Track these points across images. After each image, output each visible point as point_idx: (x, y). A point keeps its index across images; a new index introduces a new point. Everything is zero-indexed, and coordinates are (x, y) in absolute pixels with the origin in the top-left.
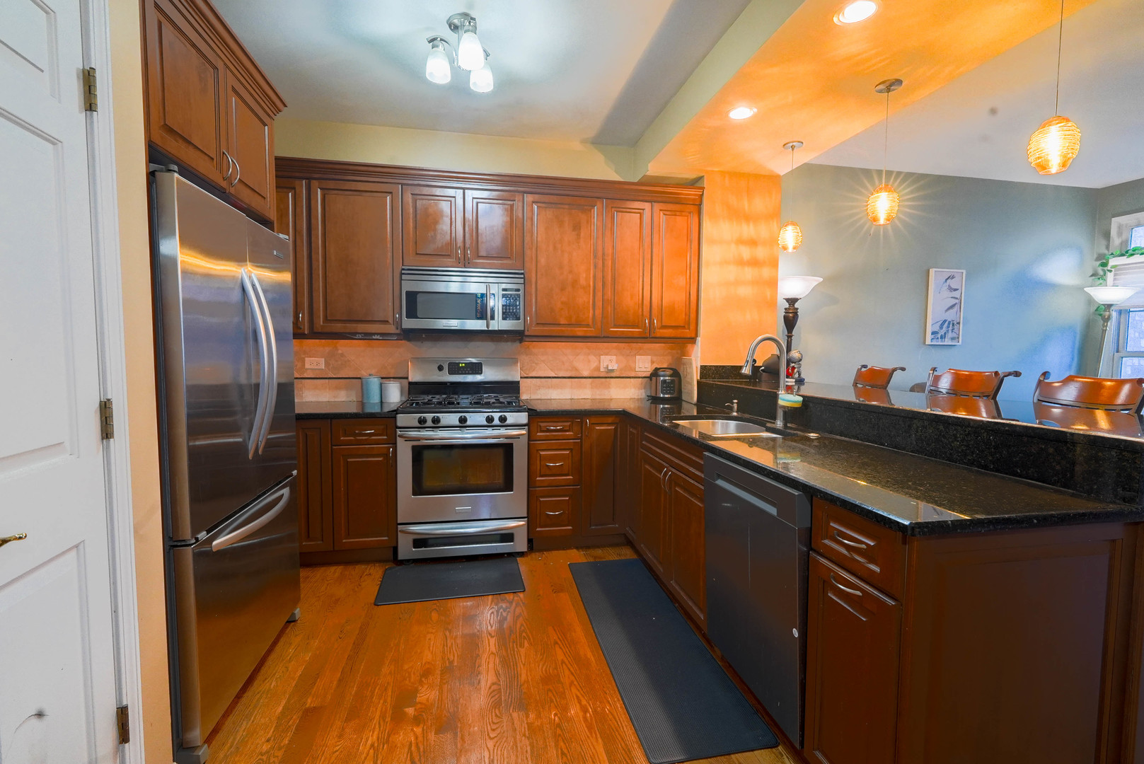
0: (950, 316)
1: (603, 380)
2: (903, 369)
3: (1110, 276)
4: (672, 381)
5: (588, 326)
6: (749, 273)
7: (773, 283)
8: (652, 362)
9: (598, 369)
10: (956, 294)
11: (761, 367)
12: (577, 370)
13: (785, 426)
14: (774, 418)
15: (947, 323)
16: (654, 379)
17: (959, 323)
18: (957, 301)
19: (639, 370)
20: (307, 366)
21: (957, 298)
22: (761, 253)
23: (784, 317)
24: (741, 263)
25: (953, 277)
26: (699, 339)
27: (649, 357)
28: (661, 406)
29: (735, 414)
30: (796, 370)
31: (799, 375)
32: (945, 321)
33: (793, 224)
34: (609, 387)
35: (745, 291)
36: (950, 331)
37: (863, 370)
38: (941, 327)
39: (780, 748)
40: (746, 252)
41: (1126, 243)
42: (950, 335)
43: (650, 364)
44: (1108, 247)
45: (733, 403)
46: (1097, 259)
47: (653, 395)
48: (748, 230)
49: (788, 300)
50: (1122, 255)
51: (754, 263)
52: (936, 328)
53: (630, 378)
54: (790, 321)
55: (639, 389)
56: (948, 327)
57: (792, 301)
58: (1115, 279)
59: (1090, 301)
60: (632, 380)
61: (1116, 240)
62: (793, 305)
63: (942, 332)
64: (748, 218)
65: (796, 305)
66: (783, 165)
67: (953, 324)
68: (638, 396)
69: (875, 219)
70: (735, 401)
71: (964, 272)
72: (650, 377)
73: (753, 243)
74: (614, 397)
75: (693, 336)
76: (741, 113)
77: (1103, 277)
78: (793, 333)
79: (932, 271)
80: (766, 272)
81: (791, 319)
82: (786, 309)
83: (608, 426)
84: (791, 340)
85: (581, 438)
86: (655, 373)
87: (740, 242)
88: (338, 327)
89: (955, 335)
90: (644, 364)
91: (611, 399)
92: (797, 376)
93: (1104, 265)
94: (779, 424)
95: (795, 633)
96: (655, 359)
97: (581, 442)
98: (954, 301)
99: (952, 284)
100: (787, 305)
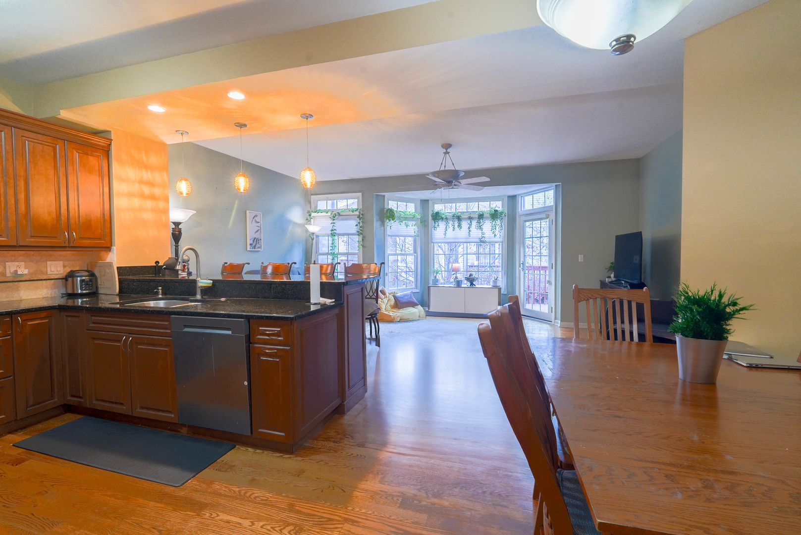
0: (257, 236)
1: (11, 284)
2: (249, 264)
3: (312, 220)
4: (91, 280)
6: (149, 204)
7: (166, 211)
8: (64, 266)
9: (4, 274)
10: (259, 225)
11: (163, 266)
13: (202, 297)
14: (195, 294)
15: (256, 239)
16: (70, 279)
17: (261, 240)
18: (259, 228)
19: (51, 273)
22: (157, 191)
23: (172, 233)
24: (142, 196)
25: (257, 216)
26: (114, 248)
27: (61, 262)
28: (80, 301)
29: (160, 296)
30: (186, 267)
31: (188, 270)
33: (186, 180)
34: (18, 290)
35: (146, 216)
36: (257, 244)
37: (226, 265)
38: (253, 242)
39: (237, 446)
40: (146, 190)
41: (316, 207)
43: (62, 268)
44: (311, 208)
45: (158, 289)
46: (308, 213)
47: (70, 291)
48: (147, 175)
49: (174, 223)
50: (315, 212)
51: (153, 197)
52: (251, 242)
53: (42, 280)
54: (177, 236)
55: (52, 289)
56: (256, 241)
57: (177, 224)
58: (314, 222)
59: (307, 231)
60: (44, 282)
61: (313, 206)
62: (178, 226)
63: (254, 244)
64: (146, 167)
65: (180, 227)
66: (171, 139)
67: (259, 240)
68: (51, 294)
69: (239, 189)
70: (160, 288)
71: (262, 214)
72: (66, 279)
73: (150, 184)
74: (24, 297)
75: (109, 245)
76: (156, 108)
77: (310, 221)
78: (179, 244)
79: (248, 212)
80: (161, 205)
81: (177, 235)
82: (173, 229)
83: (41, 320)
84: (178, 248)
85: (11, 335)
86: (71, 275)
87: (141, 182)
89: (259, 246)
90: (56, 268)
91: (21, 300)
92: (187, 270)
93: (310, 215)
94: (199, 297)
95: (246, 383)
96: (67, 263)
97: (12, 337)
99: (257, 219)
100: (174, 226)
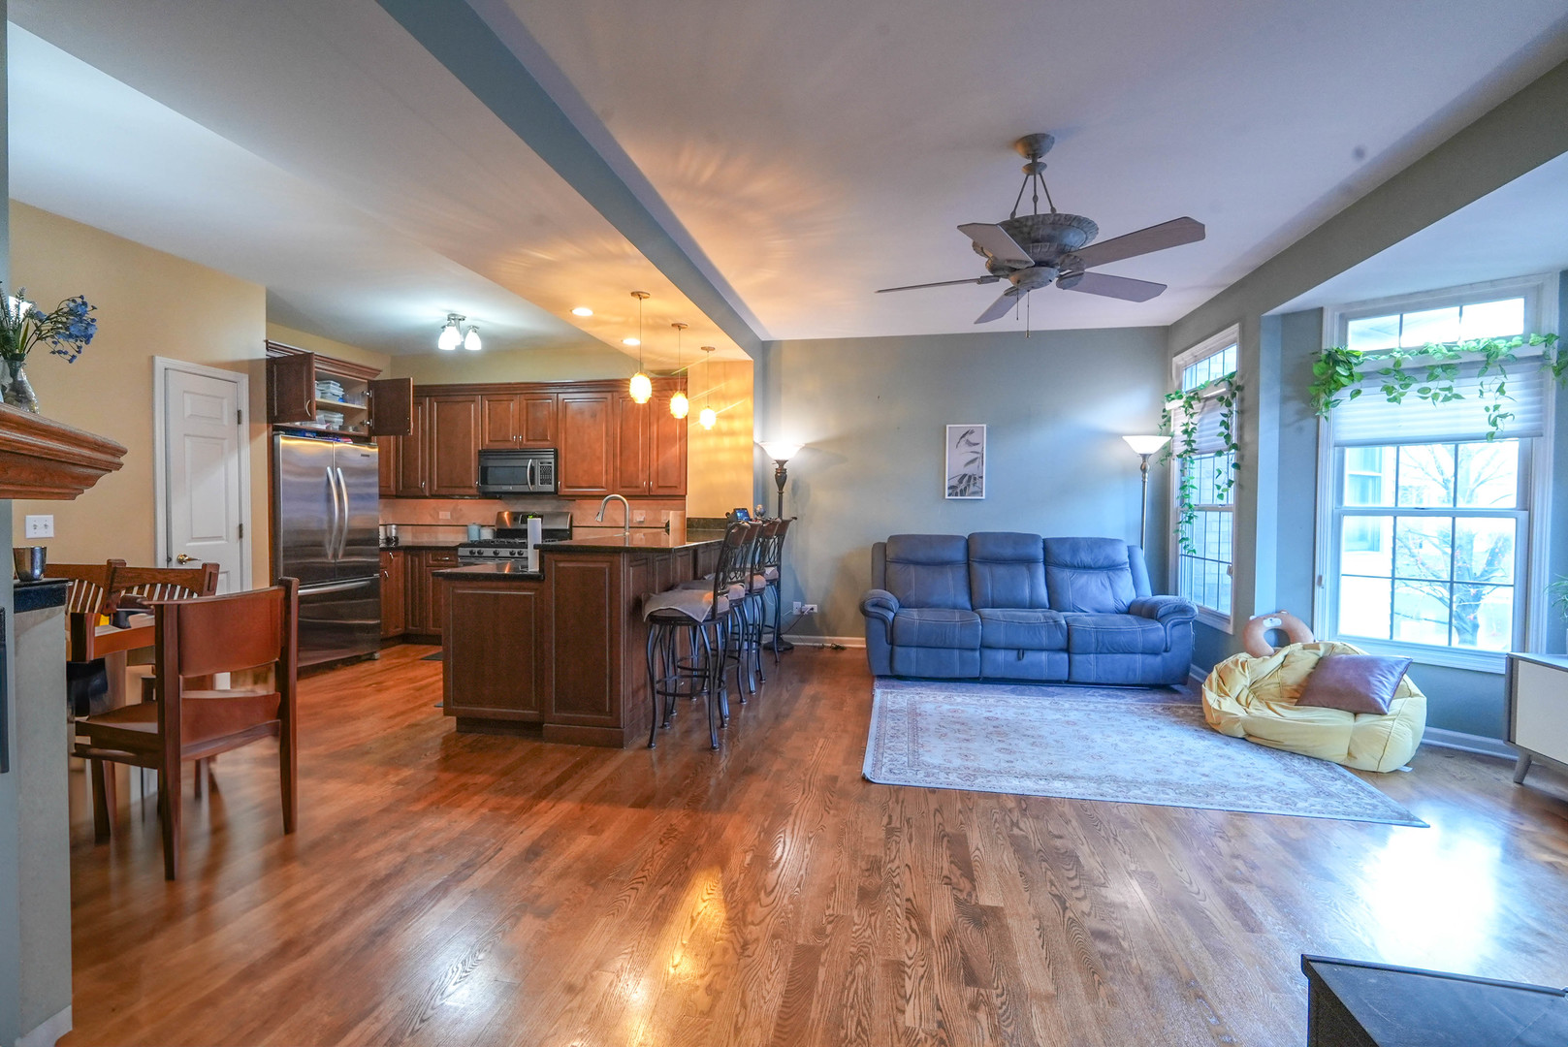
0: (971, 470)
5: (602, 487)
10: (977, 448)
12: (615, 521)
15: (967, 477)
17: (982, 477)
18: (979, 455)
20: (440, 517)
21: (977, 453)
25: (972, 432)
26: (687, 496)
32: (965, 475)
36: (971, 486)
38: (960, 481)
42: (972, 489)
49: (778, 462)
52: (955, 482)
54: (780, 480)
56: (969, 481)
57: (781, 463)
62: (783, 467)
63: (962, 486)
65: (786, 467)
67: (975, 479)
71: (985, 426)
75: (683, 494)
81: (780, 478)
82: (774, 470)
88: (444, 491)
89: (976, 489)
98: (975, 456)
99: (972, 438)
100: (777, 466)
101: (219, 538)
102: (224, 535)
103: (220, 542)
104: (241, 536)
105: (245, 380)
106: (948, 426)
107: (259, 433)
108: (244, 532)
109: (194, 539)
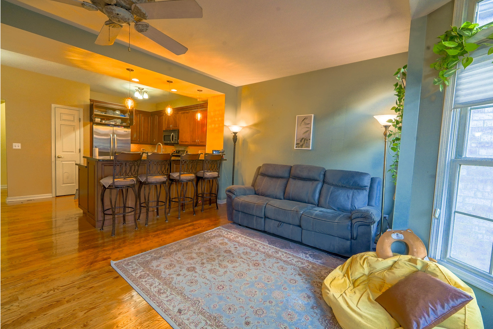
0: (305, 136)
10: (308, 126)
15: (304, 139)
17: (310, 139)
18: (309, 129)
25: (307, 118)
32: (303, 138)
36: (305, 143)
38: (301, 141)
42: (306, 145)
52: (298, 142)
56: (304, 141)
62: (236, 135)
63: (301, 144)
67: (307, 140)
71: (313, 115)
84: (235, 146)
89: (308, 145)
99: (306, 121)
100: (234, 134)
101: (73, 152)
102: (75, 152)
103: (74, 153)
104: (80, 152)
105: (82, 110)
106: (297, 116)
107: (87, 124)
108: (81, 151)
109: (63, 152)
